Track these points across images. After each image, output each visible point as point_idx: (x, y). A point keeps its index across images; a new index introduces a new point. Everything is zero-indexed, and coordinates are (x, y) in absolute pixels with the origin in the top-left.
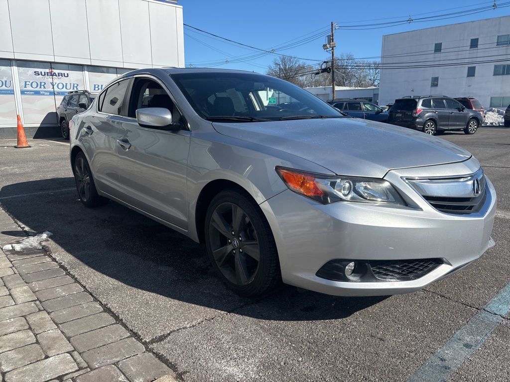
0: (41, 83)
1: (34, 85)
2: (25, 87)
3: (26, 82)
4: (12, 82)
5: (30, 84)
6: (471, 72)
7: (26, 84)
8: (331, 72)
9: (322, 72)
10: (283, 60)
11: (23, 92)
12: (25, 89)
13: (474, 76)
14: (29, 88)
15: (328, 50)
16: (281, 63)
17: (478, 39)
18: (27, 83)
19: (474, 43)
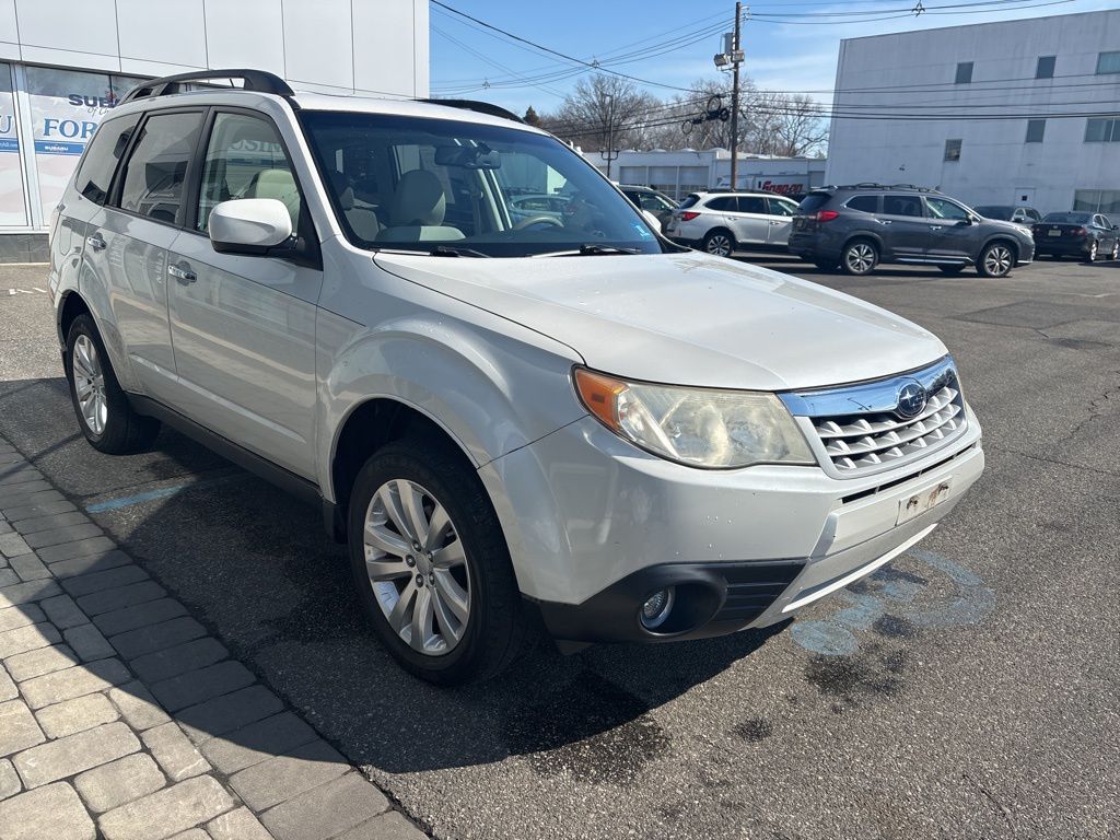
0: (85, 124)
1: (69, 129)
2: (47, 133)
3: (48, 121)
4: (13, 119)
5: (58, 125)
6: (1035, 132)
7: (47, 127)
8: (730, 120)
9: (708, 119)
10: (599, 83)
11: (40, 147)
12: (47, 138)
13: (1041, 141)
14: (56, 136)
15: (724, 67)
16: (593, 90)
17: (1054, 58)
18: (52, 124)
19: (1046, 67)
